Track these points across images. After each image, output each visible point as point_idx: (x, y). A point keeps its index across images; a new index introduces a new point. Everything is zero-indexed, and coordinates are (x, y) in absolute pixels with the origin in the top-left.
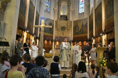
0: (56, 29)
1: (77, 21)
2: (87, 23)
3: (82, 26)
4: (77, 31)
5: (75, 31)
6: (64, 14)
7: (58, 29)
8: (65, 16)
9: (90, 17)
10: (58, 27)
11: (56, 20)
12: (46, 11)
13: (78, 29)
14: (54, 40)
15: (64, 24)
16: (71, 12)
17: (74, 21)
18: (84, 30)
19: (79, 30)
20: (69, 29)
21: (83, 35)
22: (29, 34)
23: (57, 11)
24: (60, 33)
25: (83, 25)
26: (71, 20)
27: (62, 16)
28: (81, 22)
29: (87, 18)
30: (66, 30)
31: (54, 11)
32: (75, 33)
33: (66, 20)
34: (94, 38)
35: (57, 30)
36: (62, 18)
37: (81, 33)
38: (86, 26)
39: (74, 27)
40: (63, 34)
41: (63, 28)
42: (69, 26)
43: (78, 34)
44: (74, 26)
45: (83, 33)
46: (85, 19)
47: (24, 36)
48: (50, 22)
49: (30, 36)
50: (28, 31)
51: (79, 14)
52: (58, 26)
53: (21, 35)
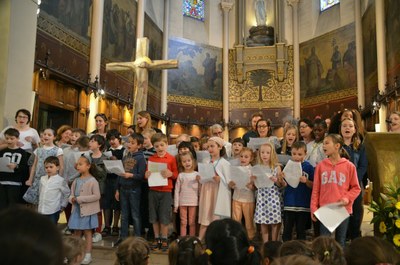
0: (233, 83)
1: (313, 42)
2: (352, 46)
3: (332, 60)
4: (314, 83)
5: (308, 84)
6: (262, 23)
7: (240, 80)
8: (265, 27)
9: (363, 19)
10: (239, 71)
11: (231, 47)
12: (191, 16)
13: (319, 74)
14: (227, 121)
15: (261, 58)
16: (287, 11)
17: (301, 45)
18: (343, 76)
19: (324, 76)
20: (281, 78)
21: (341, 95)
22: (114, 105)
23: (234, 12)
24: (249, 97)
25: (336, 54)
26: (289, 43)
27: (253, 31)
28: (329, 45)
29: (352, 26)
30: (272, 82)
31: (223, 15)
32: (307, 92)
33: (272, 43)
34: (383, 101)
35: (235, 83)
36: (255, 38)
37: (329, 86)
38: (350, 58)
39: (301, 67)
40: (261, 99)
41: (261, 77)
42: (281, 66)
43: (318, 92)
44: (303, 64)
45: (338, 87)
46: (343, 31)
47: (88, 112)
48: (208, 55)
49: (121, 112)
50: (103, 92)
51: (321, 12)
52: (239, 67)
53: (71, 107)
